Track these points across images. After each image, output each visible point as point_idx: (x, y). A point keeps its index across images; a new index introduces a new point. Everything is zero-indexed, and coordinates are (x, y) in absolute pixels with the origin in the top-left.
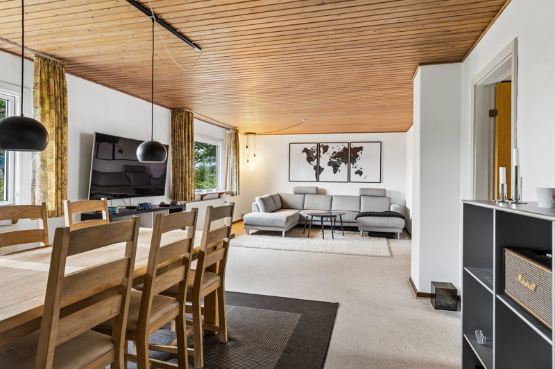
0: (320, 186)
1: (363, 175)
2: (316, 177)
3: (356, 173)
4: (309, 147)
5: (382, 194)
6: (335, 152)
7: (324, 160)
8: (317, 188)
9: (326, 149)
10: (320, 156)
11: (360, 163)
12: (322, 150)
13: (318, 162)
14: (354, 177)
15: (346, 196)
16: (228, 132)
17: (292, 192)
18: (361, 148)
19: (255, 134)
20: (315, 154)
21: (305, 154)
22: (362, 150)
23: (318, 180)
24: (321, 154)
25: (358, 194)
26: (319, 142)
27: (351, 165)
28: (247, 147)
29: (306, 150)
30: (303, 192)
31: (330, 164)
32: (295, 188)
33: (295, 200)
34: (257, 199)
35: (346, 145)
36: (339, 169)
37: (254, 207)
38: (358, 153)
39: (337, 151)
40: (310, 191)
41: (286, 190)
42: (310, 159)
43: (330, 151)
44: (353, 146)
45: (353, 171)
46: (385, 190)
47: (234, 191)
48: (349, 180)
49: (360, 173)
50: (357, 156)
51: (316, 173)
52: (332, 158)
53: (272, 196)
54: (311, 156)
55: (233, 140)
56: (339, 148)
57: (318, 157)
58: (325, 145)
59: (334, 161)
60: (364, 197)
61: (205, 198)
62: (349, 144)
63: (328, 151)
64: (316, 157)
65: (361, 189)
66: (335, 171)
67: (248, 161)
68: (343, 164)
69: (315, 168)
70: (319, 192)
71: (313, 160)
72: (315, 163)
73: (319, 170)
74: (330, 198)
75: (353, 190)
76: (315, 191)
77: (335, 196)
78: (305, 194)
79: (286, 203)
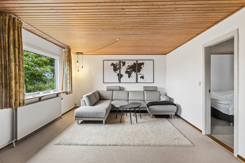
0: (121, 85)
1: (144, 79)
2: (119, 80)
3: (141, 78)
4: (115, 62)
5: (155, 89)
6: (129, 66)
7: (123, 70)
8: (120, 86)
9: (124, 64)
10: (121, 68)
11: (142, 72)
12: (122, 64)
13: (120, 71)
14: (140, 80)
15: (136, 91)
16: (63, 50)
17: (105, 90)
18: (143, 64)
19: (82, 53)
20: (118, 67)
21: (112, 66)
22: (144, 64)
23: (120, 82)
24: (122, 67)
25: (142, 89)
26: (120, 59)
27: (138, 73)
28: (77, 62)
29: (113, 64)
30: (112, 89)
31: (127, 72)
32: (107, 87)
33: (107, 94)
34: (84, 96)
35: (135, 62)
36: (131, 75)
37: (82, 103)
38: (142, 66)
39: (130, 65)
40: (116, 89)
41: (102, 88)
42: (115, 70)
43: (127, 65)
44: (139, 62)
45: (139, 76)
46: (157, 87)
47: (69, 90)
48: (137, 82)
49: (142, 77)
50: (141, 68)
51: (119, 78)
52: (127, 69)
53: (94, 93)
54: (116, 68)
55: (67, 55)
56: (131, 63)
57: (120, 68)
58: (124, 61)
59: (129, 70)
60: (146, 91)
61: (42, 99)
62: (137, 61)
63: (126, 65)
64: (119, 68)
65: (144, 87)
66: (129, 77)
67: (78, 71)
68: (134, 72)
69: (118, 75)
70: (121, 89)
71: (117, 70)
72: (118, 72)
73: (120, 76)
74: (127, 93)
75: (139, 87)
76: (118, 88)
77: (130, 91)
78: (113, 91)
79: (102, 96)
